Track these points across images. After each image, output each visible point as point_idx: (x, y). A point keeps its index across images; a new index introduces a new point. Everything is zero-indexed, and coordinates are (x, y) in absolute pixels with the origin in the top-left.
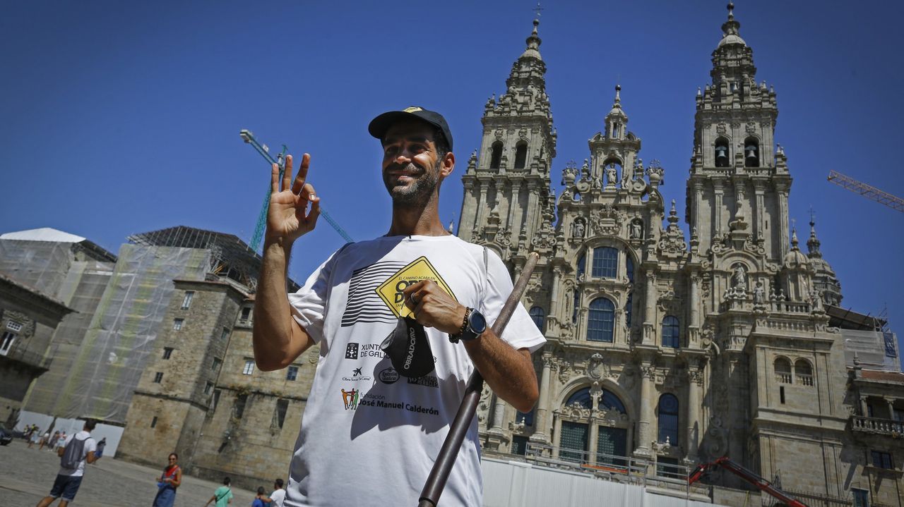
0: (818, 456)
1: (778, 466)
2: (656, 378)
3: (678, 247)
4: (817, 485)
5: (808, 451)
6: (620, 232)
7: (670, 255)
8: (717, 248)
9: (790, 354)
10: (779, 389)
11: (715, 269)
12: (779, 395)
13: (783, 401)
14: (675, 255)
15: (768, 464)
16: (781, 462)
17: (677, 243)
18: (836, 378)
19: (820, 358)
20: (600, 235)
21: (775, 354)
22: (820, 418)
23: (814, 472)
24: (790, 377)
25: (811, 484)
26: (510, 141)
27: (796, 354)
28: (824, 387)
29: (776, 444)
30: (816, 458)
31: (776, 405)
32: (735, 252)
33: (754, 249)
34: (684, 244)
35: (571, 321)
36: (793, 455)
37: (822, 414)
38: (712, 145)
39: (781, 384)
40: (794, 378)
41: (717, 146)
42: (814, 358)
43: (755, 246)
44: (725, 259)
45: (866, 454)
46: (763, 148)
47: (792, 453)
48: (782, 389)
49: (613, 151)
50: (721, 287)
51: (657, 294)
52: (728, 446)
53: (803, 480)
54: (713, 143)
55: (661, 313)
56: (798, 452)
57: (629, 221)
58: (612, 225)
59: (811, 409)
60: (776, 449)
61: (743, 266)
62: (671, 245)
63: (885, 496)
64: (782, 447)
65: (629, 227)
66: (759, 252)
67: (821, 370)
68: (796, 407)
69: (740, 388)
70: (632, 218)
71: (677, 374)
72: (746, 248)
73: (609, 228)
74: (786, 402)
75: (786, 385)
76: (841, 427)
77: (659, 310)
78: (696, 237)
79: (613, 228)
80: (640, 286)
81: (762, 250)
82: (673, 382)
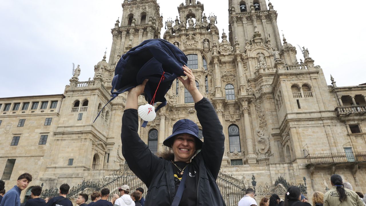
0: (323, 134)
1: (304, 144)
2: (225, 116)
3: (229, 49)
4: (325, 150)
5: (317, 132)
6: (198, 46)
7: (225, 54)
8: (248, 47)
9: (298, 82)
10: (296, 101)
11: (248, 56)
12: (297, 104)
13: (299, 107)
14: (227, 54)
15: (298, 144)
16: (305, 141)
17: (228, 48)
18: (324, 90)
19: (314, 81)
20: (187, 48)
21: (291, 83)
22: (320, 112)
23: (323, 143)
24: (301, 94)
25: (323, 150)
26: (137, 13)
27: (302, 81)
28: (319, 96)
29: (300, 132)
30: (322, 135)
31: (296, 110)
32: (257, 48)
33: (266, 45)
34: (231, 48)
35: (175, 94)
36: (310, 136)
37: (321, 110)
38: (238, 4)
39: (297, 99)
40: (303, 94)
41: (240, 5)
42: (311, 82)
43: (266, 44)
44: (253, 52)
45: (347, 127)
46: (262, 4)
47: (310, 135)
48: (298, 101)
49: (190, 10)
50: (253, 65)
51: (220, 74)
52: (270, 145)
53: (318, 149)
54: (239, 3)
55: (224, 83)
56: (312, 134)
57: (202, 40)
58: (194, 43)
59: (315, 109)
60: (301, 134)
61: (262, 53)
62: (225, 48)
63: (361, 148)
64: (304, 133)
65: (202, 43)
66: (269, 46)
67: (316, 87)
68: (307, 109)
69: (272, 112)
70: (203, 39)
71: (236, 113)
72: (262, 45)
73: (192, 44)
74: (301, 107)
75: (300, 99)
76: (332, 115)
77: (222, 82)
78: (237, 41)
79: (194, 44)
80: (211, 71)
81: (270, 45)
82: (235, 117)
